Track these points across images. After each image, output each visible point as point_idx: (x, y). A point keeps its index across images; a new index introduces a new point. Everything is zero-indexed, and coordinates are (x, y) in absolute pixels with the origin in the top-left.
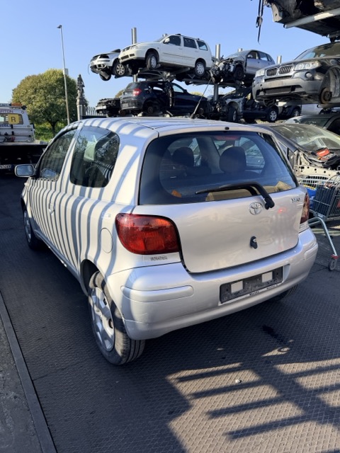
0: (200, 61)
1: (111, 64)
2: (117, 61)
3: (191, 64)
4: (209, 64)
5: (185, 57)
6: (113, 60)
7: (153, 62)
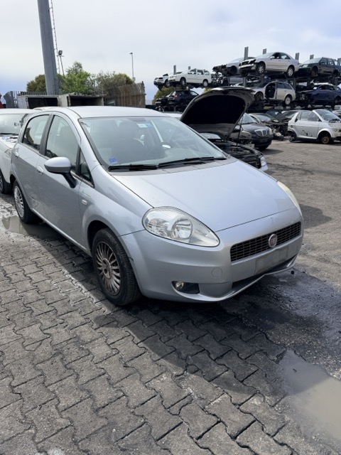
0: (206, 80)
1: (164, 82)
2: (167, 80)
3: (201, 82)
4: (210, 81)
5: (199, 79)
6: (164, 80)
7: (183, 82)
